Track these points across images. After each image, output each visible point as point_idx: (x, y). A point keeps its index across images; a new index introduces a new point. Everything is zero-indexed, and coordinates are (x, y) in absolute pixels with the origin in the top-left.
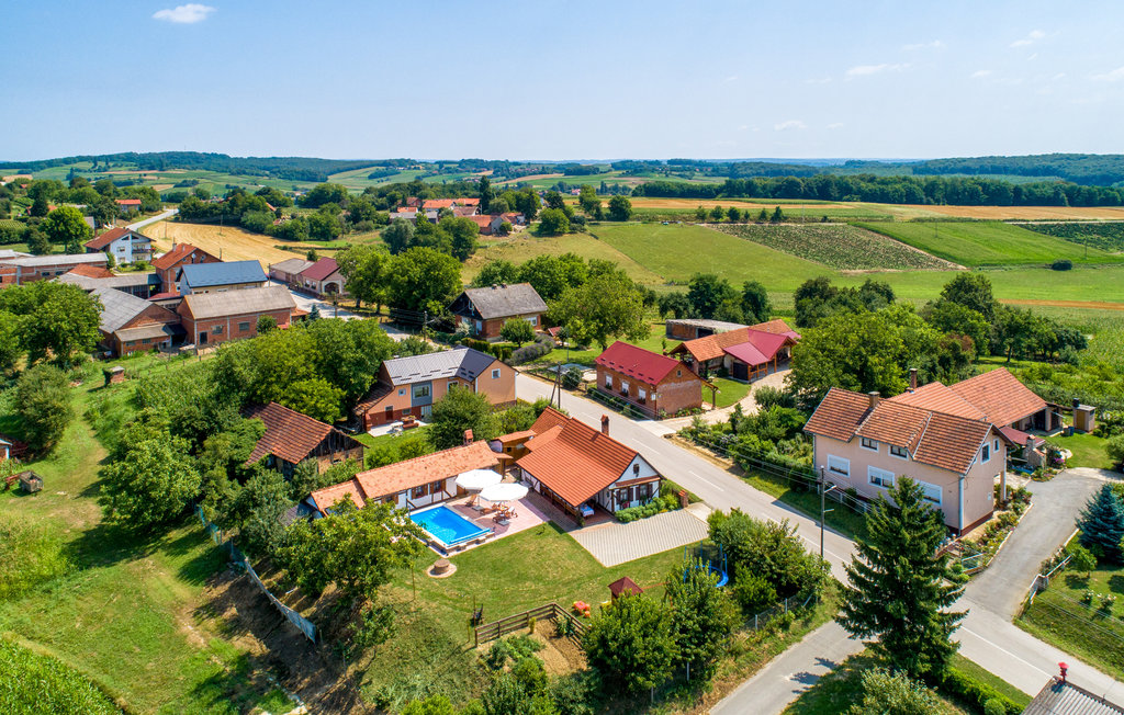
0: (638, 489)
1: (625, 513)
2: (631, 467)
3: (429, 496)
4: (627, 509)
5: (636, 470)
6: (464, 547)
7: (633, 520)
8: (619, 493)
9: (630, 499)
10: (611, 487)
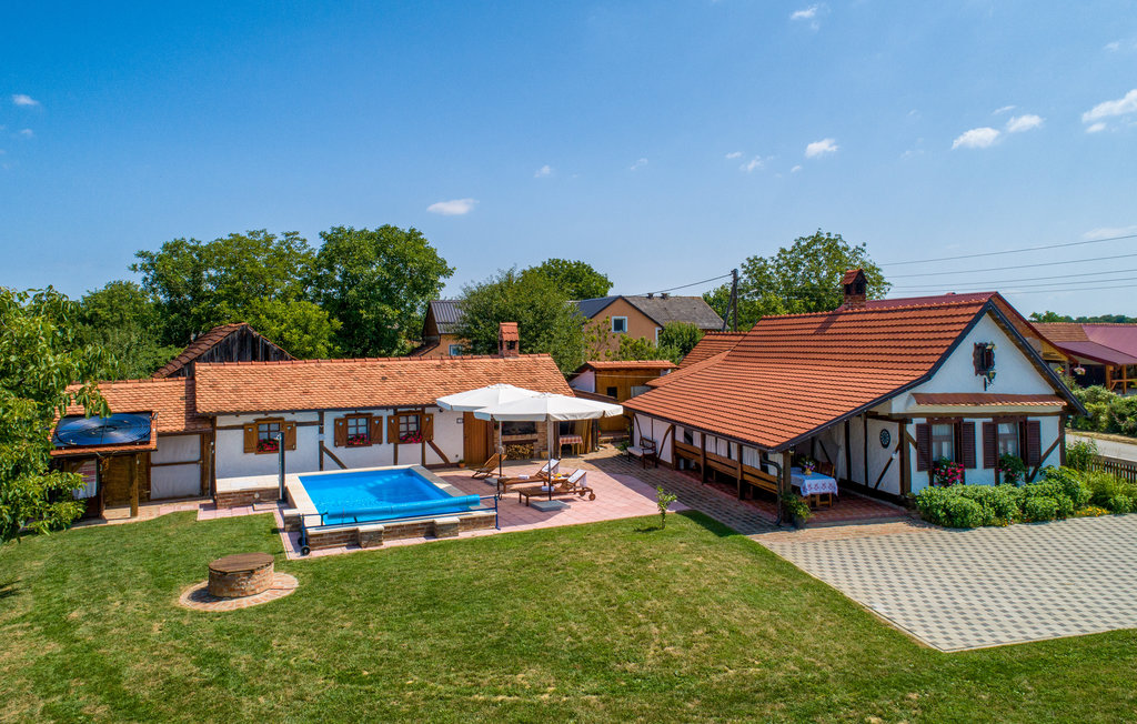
0: (991, 431)
1: (953, 495)
2: (965, 354)
3: (386, 449)
4: (957, 488)
5: (984, 360)
6: (376, 537)
7: (986, 523)
8: (924, 431)
9: (963, 458)
10: (898, 406)
